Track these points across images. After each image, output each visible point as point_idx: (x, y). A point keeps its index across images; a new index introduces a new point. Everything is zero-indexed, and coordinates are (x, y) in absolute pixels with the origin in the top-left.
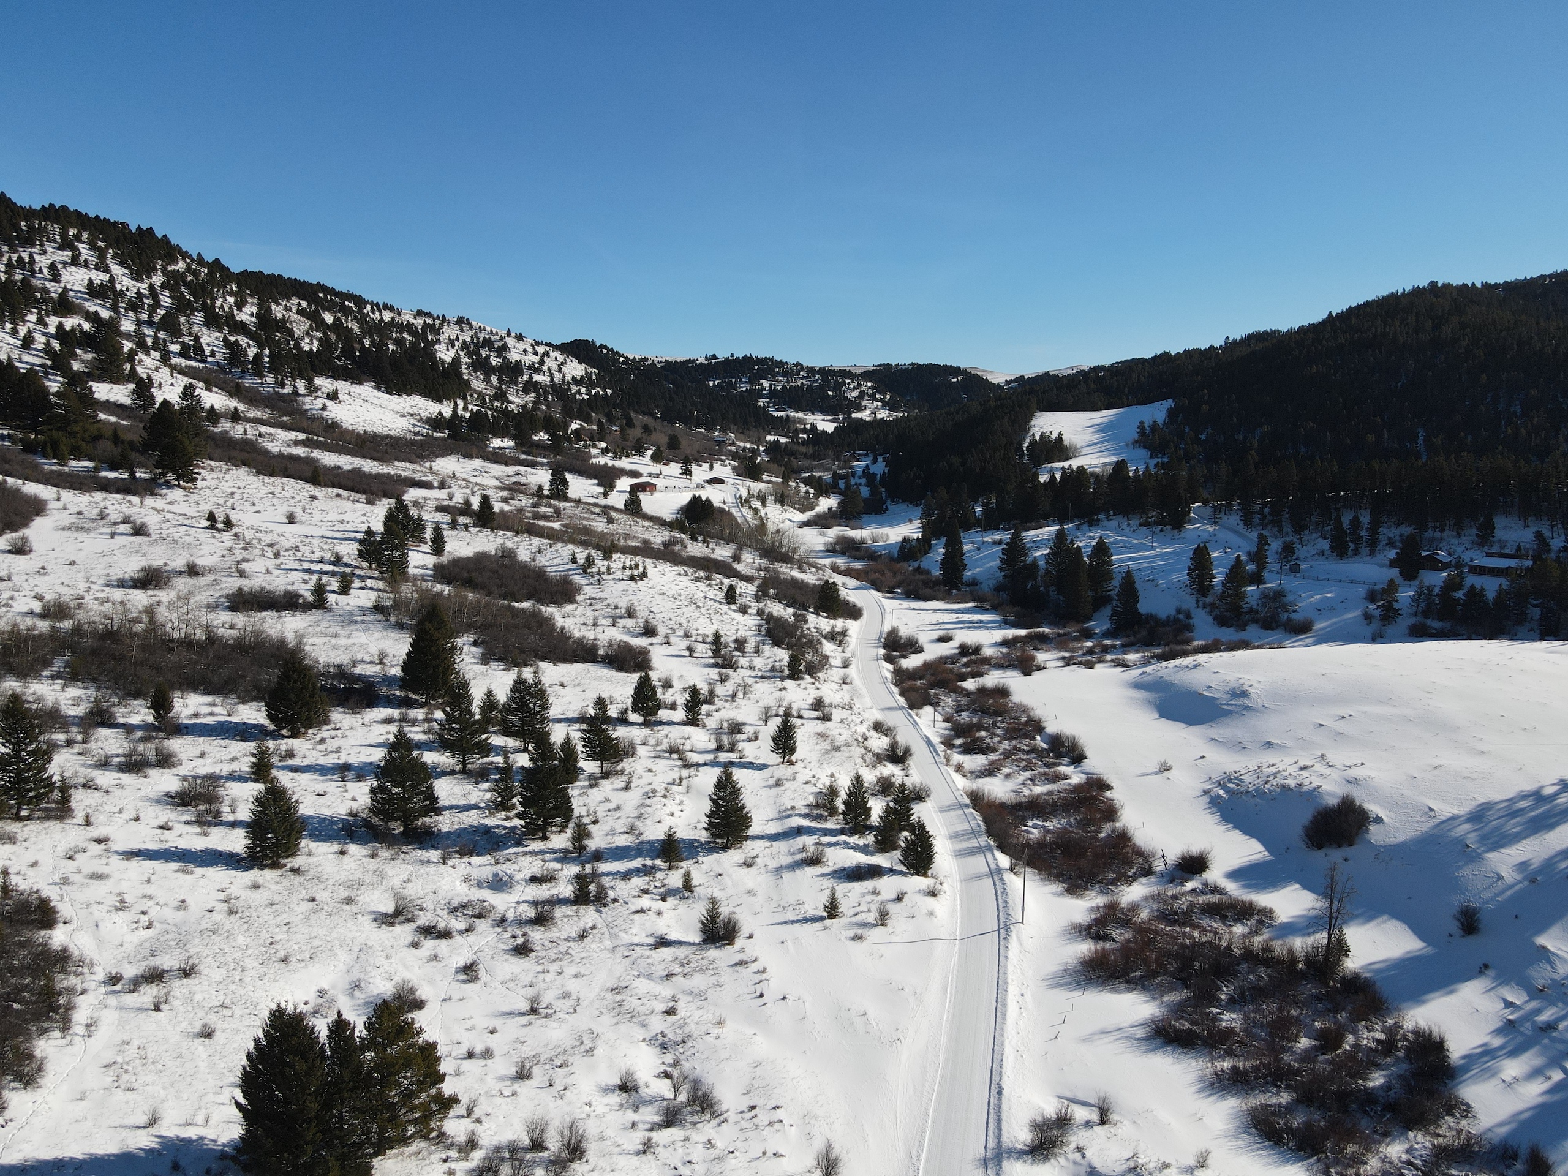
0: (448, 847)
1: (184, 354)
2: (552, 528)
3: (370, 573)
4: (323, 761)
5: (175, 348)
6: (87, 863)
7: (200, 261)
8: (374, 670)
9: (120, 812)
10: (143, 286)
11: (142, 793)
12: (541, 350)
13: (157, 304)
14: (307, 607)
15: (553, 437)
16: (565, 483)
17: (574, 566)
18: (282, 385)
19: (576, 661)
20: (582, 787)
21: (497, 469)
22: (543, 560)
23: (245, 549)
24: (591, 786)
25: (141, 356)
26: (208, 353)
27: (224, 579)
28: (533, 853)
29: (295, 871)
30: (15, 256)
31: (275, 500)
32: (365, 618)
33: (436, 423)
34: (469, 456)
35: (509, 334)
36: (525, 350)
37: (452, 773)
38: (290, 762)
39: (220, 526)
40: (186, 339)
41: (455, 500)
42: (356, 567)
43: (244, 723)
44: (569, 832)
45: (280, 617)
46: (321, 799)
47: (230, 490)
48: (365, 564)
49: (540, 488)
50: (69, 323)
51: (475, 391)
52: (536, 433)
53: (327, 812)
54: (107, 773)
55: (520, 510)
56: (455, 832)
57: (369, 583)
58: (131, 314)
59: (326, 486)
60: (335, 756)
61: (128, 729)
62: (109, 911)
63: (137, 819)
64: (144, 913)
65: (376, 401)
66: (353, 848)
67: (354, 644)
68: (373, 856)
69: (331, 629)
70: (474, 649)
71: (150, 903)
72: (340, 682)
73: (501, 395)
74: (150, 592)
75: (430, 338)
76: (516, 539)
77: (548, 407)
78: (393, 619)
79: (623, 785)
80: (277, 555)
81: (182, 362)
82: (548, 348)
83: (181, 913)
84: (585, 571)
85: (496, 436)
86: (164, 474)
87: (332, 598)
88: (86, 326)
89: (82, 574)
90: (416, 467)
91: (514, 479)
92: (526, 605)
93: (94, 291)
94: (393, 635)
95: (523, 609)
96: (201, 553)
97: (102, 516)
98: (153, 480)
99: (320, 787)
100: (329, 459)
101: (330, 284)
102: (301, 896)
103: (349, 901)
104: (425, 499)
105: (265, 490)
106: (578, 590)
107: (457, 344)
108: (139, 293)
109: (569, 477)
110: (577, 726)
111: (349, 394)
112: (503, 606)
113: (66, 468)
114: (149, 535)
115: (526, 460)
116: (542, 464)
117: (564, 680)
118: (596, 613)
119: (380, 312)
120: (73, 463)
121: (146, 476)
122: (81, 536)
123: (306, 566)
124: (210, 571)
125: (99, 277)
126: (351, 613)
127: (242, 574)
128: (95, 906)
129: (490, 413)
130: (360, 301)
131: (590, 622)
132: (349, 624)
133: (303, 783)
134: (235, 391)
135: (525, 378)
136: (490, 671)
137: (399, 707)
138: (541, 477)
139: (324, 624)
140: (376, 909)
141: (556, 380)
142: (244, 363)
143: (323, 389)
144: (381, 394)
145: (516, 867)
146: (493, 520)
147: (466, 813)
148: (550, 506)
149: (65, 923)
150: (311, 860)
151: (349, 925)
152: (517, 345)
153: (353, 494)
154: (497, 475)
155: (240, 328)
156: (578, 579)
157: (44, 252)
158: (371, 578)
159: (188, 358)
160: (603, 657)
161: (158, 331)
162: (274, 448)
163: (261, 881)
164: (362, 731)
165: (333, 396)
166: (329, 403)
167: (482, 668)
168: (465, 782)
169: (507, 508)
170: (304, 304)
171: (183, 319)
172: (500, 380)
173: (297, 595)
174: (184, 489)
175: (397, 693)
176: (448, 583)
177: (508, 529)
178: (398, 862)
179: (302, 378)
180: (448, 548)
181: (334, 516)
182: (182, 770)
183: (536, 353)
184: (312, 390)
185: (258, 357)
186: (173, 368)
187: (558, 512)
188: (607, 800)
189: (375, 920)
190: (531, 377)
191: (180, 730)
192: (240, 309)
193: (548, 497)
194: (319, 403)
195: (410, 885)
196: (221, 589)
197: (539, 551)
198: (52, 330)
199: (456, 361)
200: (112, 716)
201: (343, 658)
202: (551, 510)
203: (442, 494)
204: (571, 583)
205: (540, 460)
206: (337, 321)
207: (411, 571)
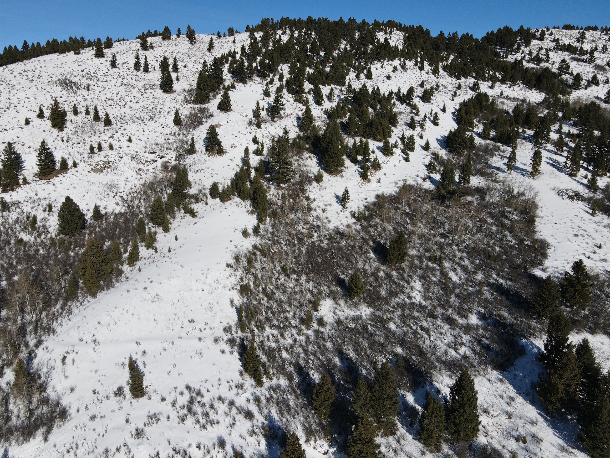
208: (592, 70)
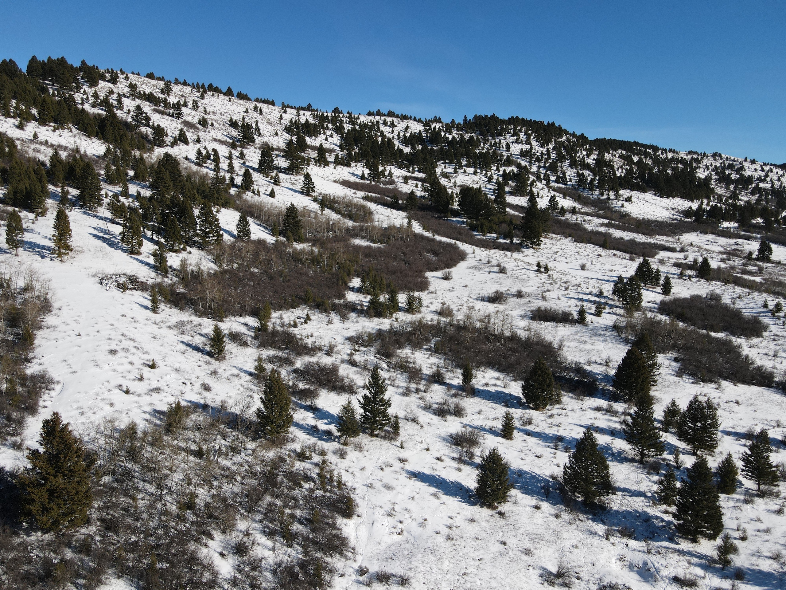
0: (614, 525)
1: (557, 181)
2: (754, 281)
3: (618, 304)
4: (548, 431)
5: (553, 178)
6: (388, 476)
7: (574, 135)
8: (601, 369)
9: (421, 443)
10: (544, 150)
11: (439, 432)
12: (766, 168)
13: (549, 158)
14: (573, 322)
15: (766, 220)
16: (770, 250)
17: (765, 310)
18: (602, 194)
19: (753, 384)
20: (738, 500)
21: (723, 241)
22: (741, 303)
23: (551, 284)
24: (746, 502)
25: (537, 183)
26: (568, 180)
27: (534, 301)
28: (681, 553)
29: (501, 514)
30: (493, 142)
31: (578, 257)
32: (606, 333)
33: (688, 213)
34: (705, 232)
35: (746, 160)
36: (756, 169)
37: (632, 460)
38: (528, 427)
39: (542, 270)
40: (559, 174)
41: (688, 259)
42: (611, 299)
43: (510, 395)
44: (719, 541)
45: (557, 326)
46: (538, 460)
47: (556, 250)
48: (616, 298)
49: (750, 254)
50: (508, 170)
51: (717, 194)
52: (754, 218)
53: (538, 471)
54: (427, 414)
55: (733, 268)
56: (622, 512)
57: (615, 310)
58: (537, 163)
59: (610, 249)
60: (556, 428)
61: (449, 386)
62: (383, 515)
63: (428, 450)
64: (401, 522)
65: (653, 201)
66: (545, 506)
67: (594, 350)
68: (557, 516)
69: (583, 338)
70: (673, 364)
71: (407, 516)
72: (576, 376)
73: (734, 196)
74: (496, 305)
75: (694, 165)
76: (724, 288)
77: (767, 202)
78: (623, 335)
79: (776, 508)
80: (566, 289)
81: (556, 185)
82: (772, 167)
83: (421, 529)
84: (773, 315)
85: (726, 220)
86: (526, 241)
87: (589, 318)
88: (515, 170)
89: (467, 293)
90: (670, 239)
91: (734, 247)
92: (721, 335)
93: (523, 154)
94: (620, 346)
95: (717, 338)
96: (528, 285)
97: (489, 262)
98: (521, 244)
99: (539, 450)
100: (617, 234)
101: (640, 141)
102: (497, 538)
103: (528, 552)
104: (669, 258)
105: (575, 250)
106: (765, 328)
107: (711, 168)
108: (542, 153)
109: (773, 246)
110: (744, 441)
111: (638, 198)
112: (703, 335)
113: (484, 238)
114: (506, 274)
115: (744, 235)
116: (756, 238)
117: (739, 399)
118: (778, 347)
119: (666, 153)
120: (488, 235)
121: (518, 242)
122: (476, 272)
123: (581, 296)
124: (529, 295)
125: (526, 147)
126: (598, 329)
127: (544, 298)
128: (378, 508)
129: (724, 207)
130: (655, 149)
131: (772, 353)
132: (595, 336)
133: (530, 444)
134: (578, 198)
135: (754, 185)
136: (681, 382)
137: (609, 399)
138: (753, 246)
139: (580, 334)
140: (545, 566)
141: (775, 186)
142: (585, 184)
143: (624, 196)
144: (656, 198)
145: (663, 561)
146: (710, 274)
147: (635, 498)
148: (756, 265)
149: (358, 516)
150: (515, 508)
151: (521, 575)
152: (751, 166)
153: (624, 254)
154: (722, 244)
155: (587, 166)
156: (766, 320)
157: (505, 138)
158: (617, 307)
159: (559, 183)
160: (777, 383)
161: (547, 170)
162: (589, 228)
163: (477, 517)
164: (578, 413)
165: (629, 200)
166: (626, 204)
167: (676, 379)
168: (640, 471)
169: (723, 265)
170: (624, 152)
171: (559, 164)
172: (736, 188)
173: (569, 314)
174: (534, 249)
175: (611, 388)
176: (667, 315)
177: (720, 280)
178: (574, 526)
179: (613, 190)
180: (673, 291)
181: (608, 267)
182: (465, 420)
183: (763, 170)
184: (618, 196)
185: (592, 180)
186: (550, 188)
187: (761, 270)
188: (759, 520)
189: (541, 576)
190: (757, 185)
191: (474, 392)
192: (588, 157)
193: (755, 259)
194: (620, 203)
195: (576, 551)
196: (531, 307)
197: (739, 297)
198: (501, 173)
199: (708, 178)
200: (443, 378)
201: (582, 359)
202: (757, 268)
203: (681, 255)
204: (760, 322)
205: (754, 235)
206: (640, 160)
207: (644, 304)
208: (180, 126)
